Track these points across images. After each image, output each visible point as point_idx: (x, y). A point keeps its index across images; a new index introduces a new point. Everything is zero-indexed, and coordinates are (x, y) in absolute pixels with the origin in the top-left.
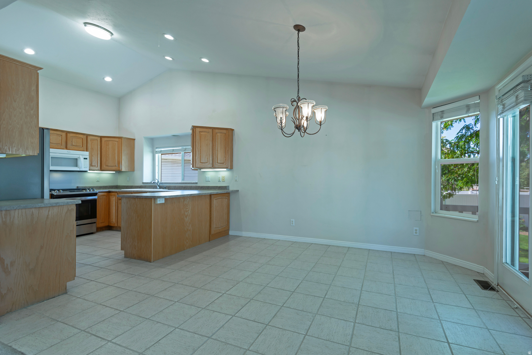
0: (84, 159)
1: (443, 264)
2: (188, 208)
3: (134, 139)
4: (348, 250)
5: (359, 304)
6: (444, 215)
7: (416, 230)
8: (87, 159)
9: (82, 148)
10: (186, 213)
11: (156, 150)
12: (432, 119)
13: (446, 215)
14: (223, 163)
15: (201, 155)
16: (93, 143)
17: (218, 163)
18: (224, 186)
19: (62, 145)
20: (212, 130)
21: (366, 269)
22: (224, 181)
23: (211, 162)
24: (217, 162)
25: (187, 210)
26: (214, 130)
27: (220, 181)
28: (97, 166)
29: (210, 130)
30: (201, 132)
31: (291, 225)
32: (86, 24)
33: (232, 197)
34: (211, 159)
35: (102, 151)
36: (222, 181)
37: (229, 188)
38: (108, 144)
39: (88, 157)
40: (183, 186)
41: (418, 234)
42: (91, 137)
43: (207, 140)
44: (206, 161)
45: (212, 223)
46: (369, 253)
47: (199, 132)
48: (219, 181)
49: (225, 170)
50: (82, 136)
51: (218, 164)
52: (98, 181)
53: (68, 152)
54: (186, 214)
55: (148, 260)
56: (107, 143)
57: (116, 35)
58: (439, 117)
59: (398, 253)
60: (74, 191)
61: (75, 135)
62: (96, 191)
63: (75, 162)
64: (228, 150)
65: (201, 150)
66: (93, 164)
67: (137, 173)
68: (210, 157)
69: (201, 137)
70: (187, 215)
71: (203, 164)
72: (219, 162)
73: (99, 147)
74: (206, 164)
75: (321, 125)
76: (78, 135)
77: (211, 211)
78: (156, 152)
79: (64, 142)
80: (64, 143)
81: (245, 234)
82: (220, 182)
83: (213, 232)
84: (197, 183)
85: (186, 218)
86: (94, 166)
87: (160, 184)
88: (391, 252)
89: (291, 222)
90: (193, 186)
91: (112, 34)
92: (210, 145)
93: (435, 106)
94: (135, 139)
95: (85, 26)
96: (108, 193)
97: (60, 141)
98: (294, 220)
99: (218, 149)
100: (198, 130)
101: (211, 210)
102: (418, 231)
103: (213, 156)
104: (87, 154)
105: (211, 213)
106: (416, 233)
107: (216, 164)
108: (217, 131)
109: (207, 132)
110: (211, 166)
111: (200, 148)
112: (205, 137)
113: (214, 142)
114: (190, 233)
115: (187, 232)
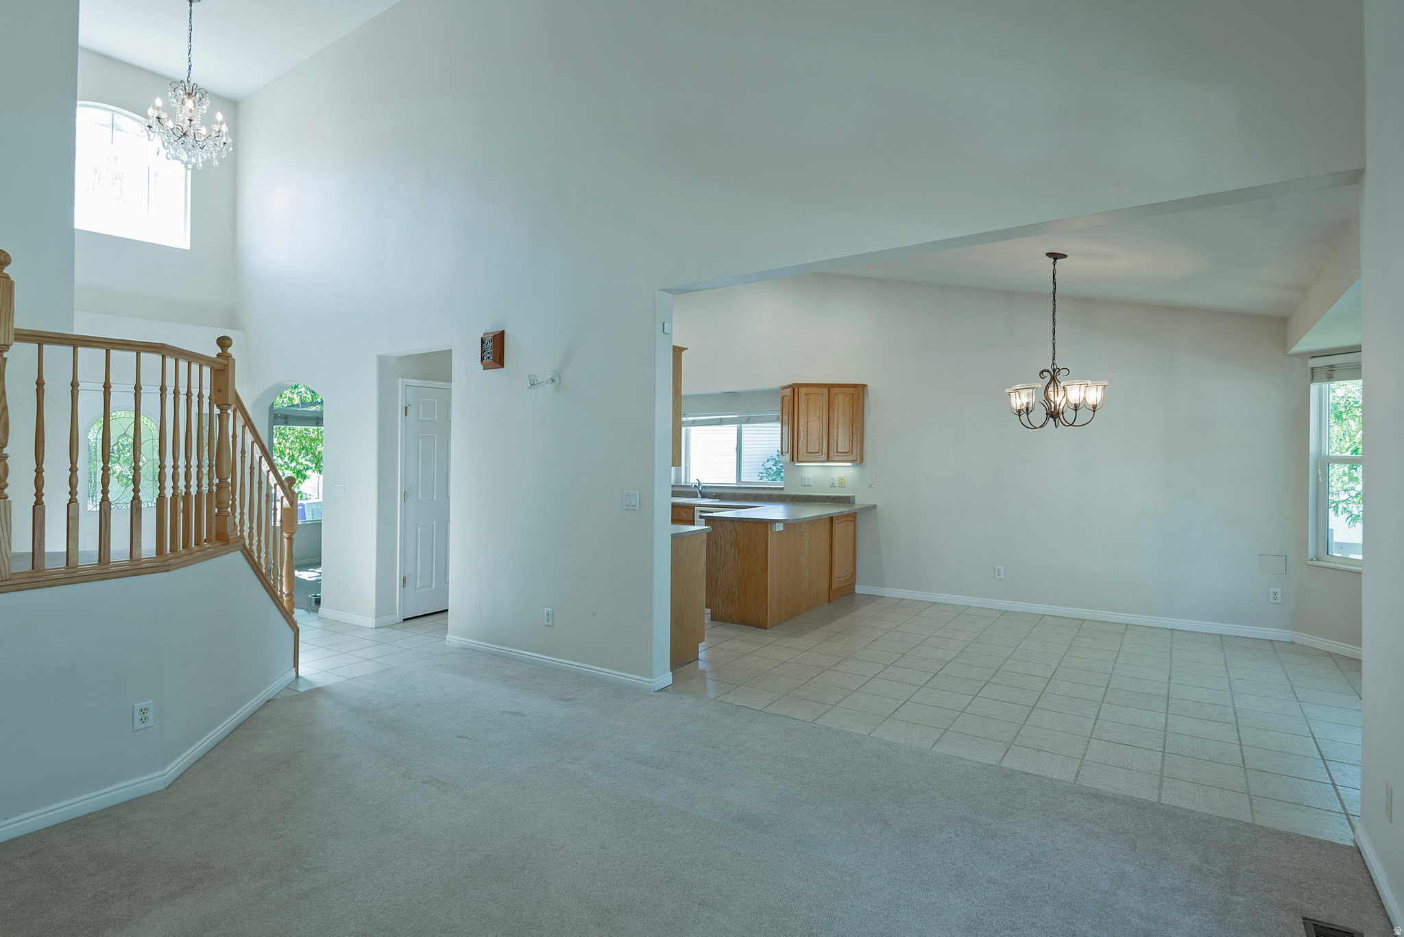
1: (1331, 657)
4: (1126, 629)
5: (1168, 697)
6: (1334, 565)
7: (1275, 593)
12: (1310, 379)
13: (1338, 565)
14: (847, 452)
15: (807, 438)
17: (837, 452)
18: (843, 496)
20: (828, 389)
21: (1171, 657)
22: (844, 487)
23: (825, 450)
24: (835, 450)
26: (832, 389)
27: (835, 486)
29: (825, 390)
30: (809, 394)
31: (997, 577)
34: (825, 444)
36: (840, 487)
37: (854, 501)
40: (751, 494)
41: (1279, 601)
43: (819, 409)
44: (817, 448)
45: (833, 568)
46: (1172, 635)
47: (806, 394)
48: (832, 487)
49: (849, 464)
51: (836, 454)
55: (761, 625)
58: (1325, 376)
59: (1235, 636)
64: (857, 427)
65: (807, 428)
68: (824, 440)
69: (808, 404)
71: (812, 455)
72: (840, 451)
74: (817, 455)
75: (1094, 411)
77: (831, 545)
81: (890, 592)
82: (834, 488)
83: (834, 586)
84: (782, 489)
88: (1220, 635)
89: (997, 572)
90: (776, 495)
92: (824, 418)
93: (1316, 355)
98: (1002, 568)
100: (803, 390)
102: (1279, 596)
103: (829, 440)
105: (832, 550)
106: (1275, 599)
108: (837, 390)
109: (819, 395)
110: (824, 458)
111: (807, 424)
112: (815, 404)
113: (832, 411)
114: (807, 585)
115: (804, 583)
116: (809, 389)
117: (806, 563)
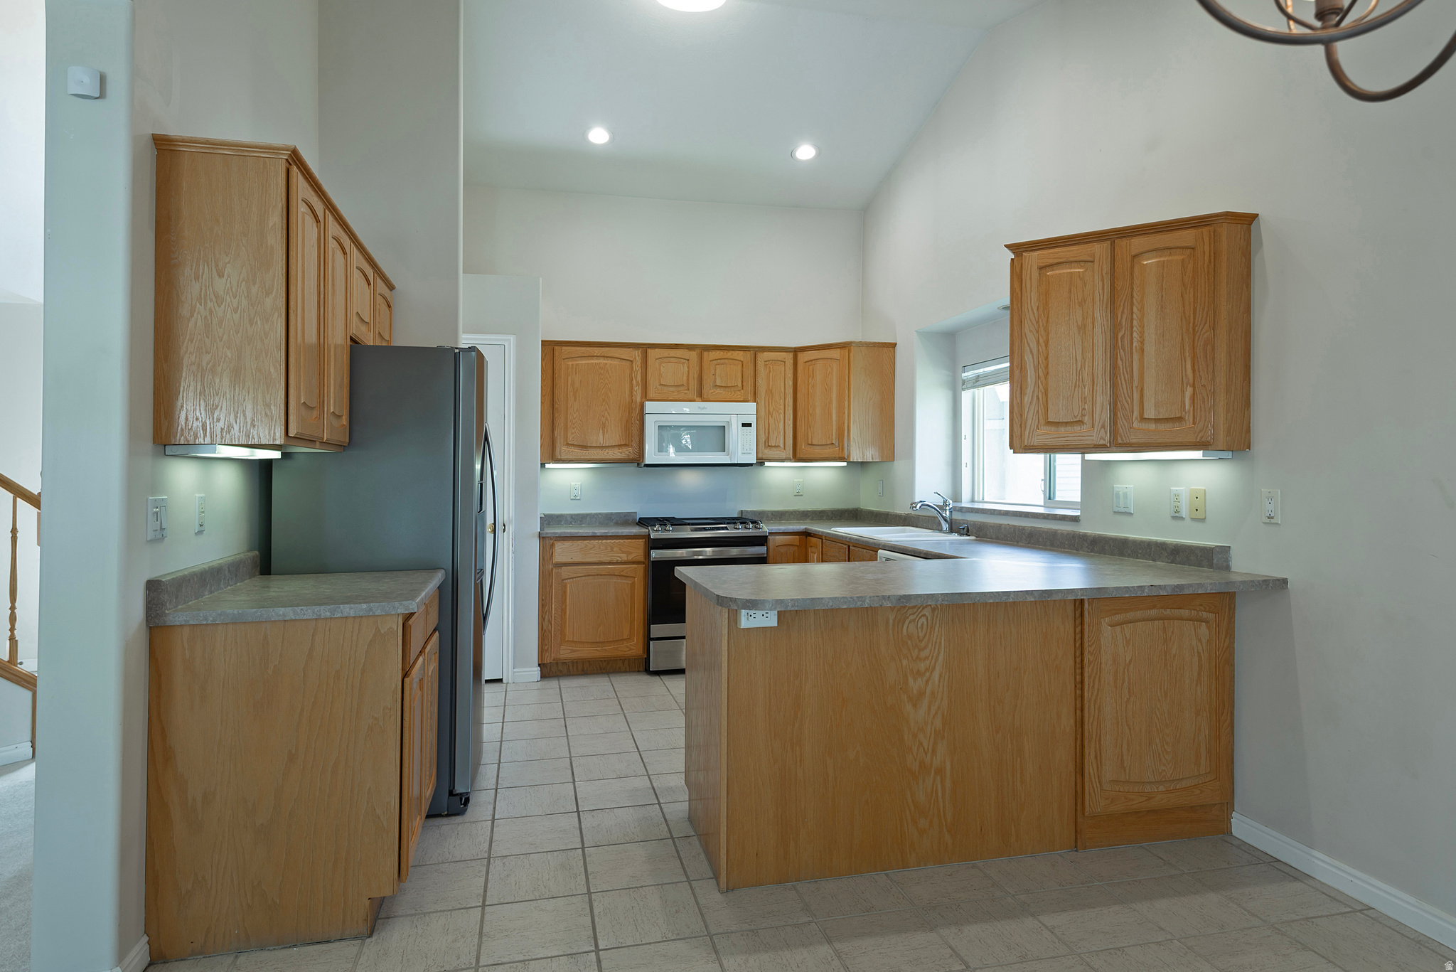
0: (744, 425)
2: (927, 658)
3: (894, 345)
8: (750, 425)
9: (742, 391)
10: (911, 681)
11: (964, 375)
14: (1180, 419)
15: (1047, 384)
16: (771, 374)
17: (1142, 419)
18: (1198, 548)
19: (688, 390)
20: (1107, 244)
22: (1203, 520)
23: (1103, 414)
24: (1136, 414)
25: (922, 666)
26: (1122, 243)
27: (1182, 518)
28: (782, 445)
29: (1101, 249)
30: (1052, 266)
33: (1245, 615)
34: (1102, 399)
35: (799, 395)
36: (1193, 519)
37: (1227, 560)
38: (813, 374)
39: (753, 420)
42: (765, 353)
43: (1080, 304)
44: (1078, 411)
47: (1041, 268)
48: (1174, 518)
49: (1197, 454)
50: (739, 355)
51: (1143, 426)
52: (798, 495)
53: (699, 408)
54: (915, 685)
56: (811, 367)
60: (705, 529)
61: (722, 353)
62: (765, 528)
63: (719, 435)
64: (1210, 341)
65: (1047, 358)
66: (772, 443)
67: (899, 465)
68: (1099, 389)
69: (1047, 293)
70: (921, 694)
71: (1062, 429)
72: (1150, 413)
73: (791, 383)
76: (730, 354)
78: (964, 382)
79: (694, 378)
80: (694, 384)
82: (1179, 523)
83: (1096, 804)
84: (1074, 519)
85: (915, 706)
86: (775, 446)
87: (951, 512)
90: (1063, 534)
92: (1098, 329)
94: (896, 344)
96: (804, 537)
97: (685, 378)
99: (1142, 343)
100: (1033, 258)
101: (1082, 682)
103: (1114, 385)
104: (748, 410)
105: (1082, 697)
107: (1136, 425)
108: (1137, 243)
109: (1082, 264)
110: (1102, 438)
111: (1044, 348)
112: (1070, 291)
113: (1122, 305)
114: (939, 786)
115: (924, 781)
116: (1051, 253)
117: (932, 723)
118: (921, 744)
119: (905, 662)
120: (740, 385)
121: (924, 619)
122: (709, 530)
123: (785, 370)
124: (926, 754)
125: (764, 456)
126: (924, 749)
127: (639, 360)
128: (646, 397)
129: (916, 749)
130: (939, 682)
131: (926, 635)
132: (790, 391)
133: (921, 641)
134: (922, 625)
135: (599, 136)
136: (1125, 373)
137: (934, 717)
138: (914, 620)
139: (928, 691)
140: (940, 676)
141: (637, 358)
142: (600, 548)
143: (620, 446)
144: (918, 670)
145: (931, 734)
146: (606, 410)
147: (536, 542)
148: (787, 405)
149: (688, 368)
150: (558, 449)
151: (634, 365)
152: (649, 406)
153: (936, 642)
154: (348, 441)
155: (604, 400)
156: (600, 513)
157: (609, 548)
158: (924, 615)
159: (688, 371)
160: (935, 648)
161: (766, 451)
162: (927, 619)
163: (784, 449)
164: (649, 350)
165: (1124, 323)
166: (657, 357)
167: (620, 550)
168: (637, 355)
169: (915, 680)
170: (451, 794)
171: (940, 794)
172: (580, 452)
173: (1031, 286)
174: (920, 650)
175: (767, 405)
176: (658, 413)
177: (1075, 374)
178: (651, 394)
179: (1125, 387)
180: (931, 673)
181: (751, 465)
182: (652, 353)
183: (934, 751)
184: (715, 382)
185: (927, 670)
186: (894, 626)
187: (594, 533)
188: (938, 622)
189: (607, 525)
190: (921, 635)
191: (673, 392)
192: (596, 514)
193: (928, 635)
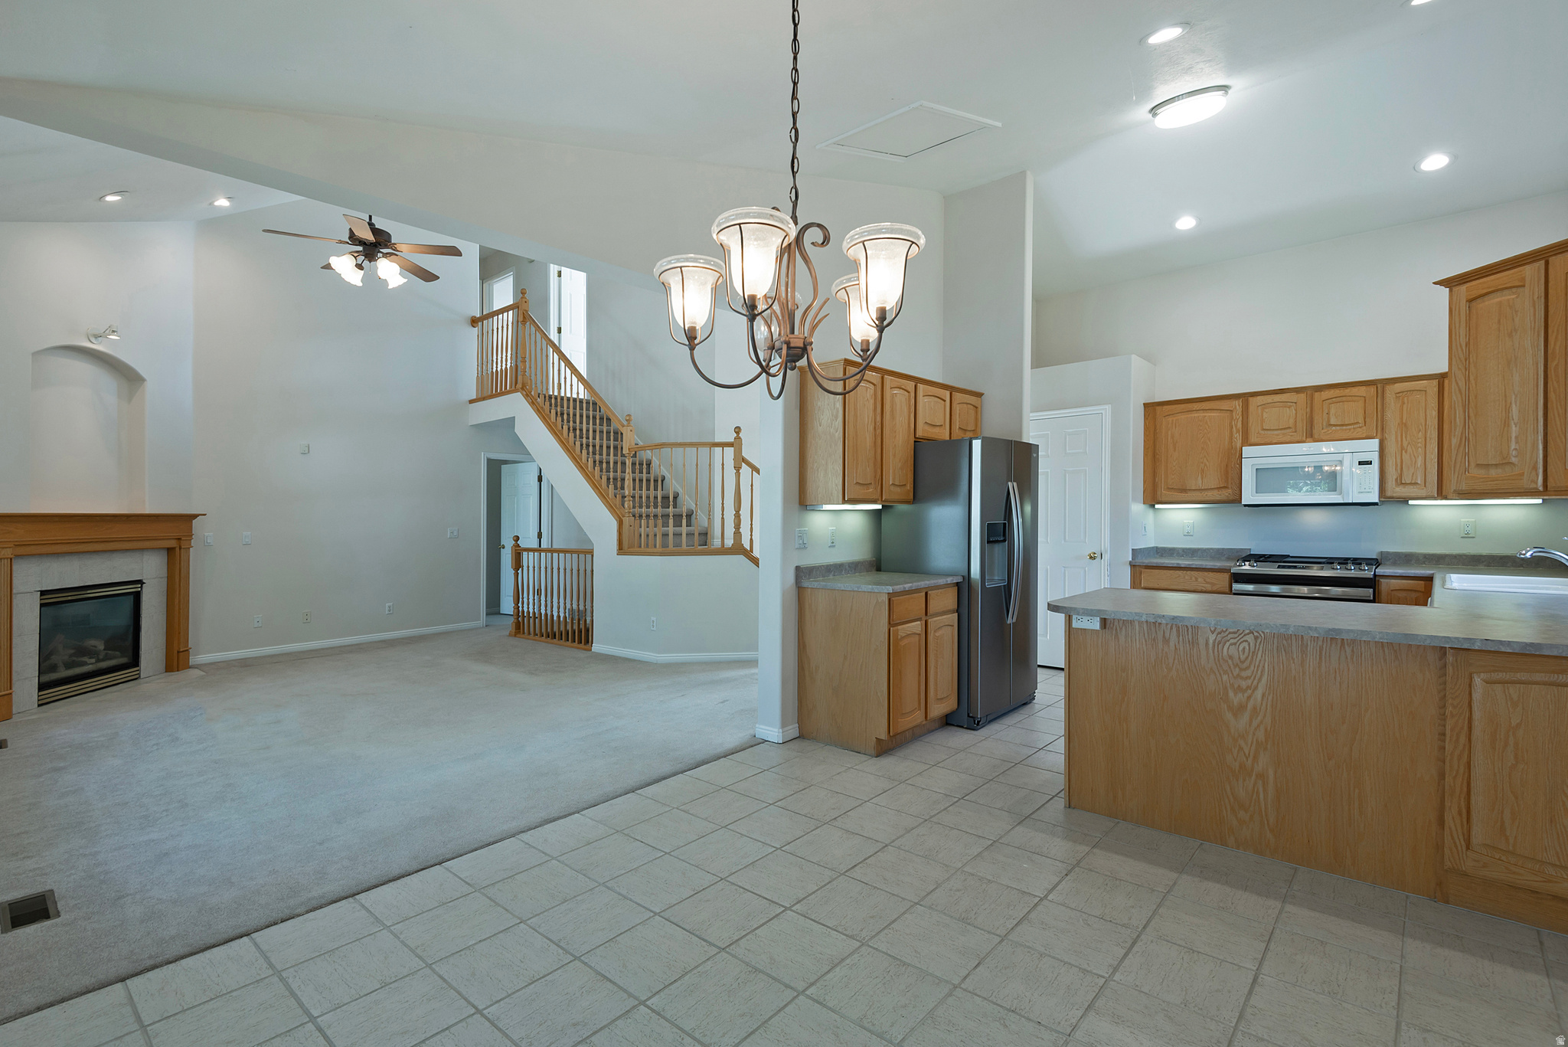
0: (1360, 463)
2: (1249, 677)
8: (1370, 463)
9: (1365, 428)
16: (1405, 406)
19: (1296, 431)
25: (1244, 684)
28: (1421, 482)
30: (1481, 297)
32: (1154, 111)
39: (1375, 458)
42: (1398, 385)
43: (1511, 335)
50: (1362, 391)
52: (1467, 536)
54: (1236, 698)
57: (1240, 84)
60: (1295, 567)
61: (1338, 391)
65: (1476, 397)
66: (1407, 479)
70: (1243, 707)
73: (1435, 413)
76: (1347, 391)
79: (1303, 420)
80: (1302, 425)
85: (1235, 715)
86: (1411, 484)
91: (1225, 88)
95: (1155, 115)
97: (1292, 421)
101: (1444, 734)
104: (1370, 448)
105: (1444, 749)
109: (1514, 290)
110: (1532, 481)
111: (1474, 386)
112: (1499, 321)
113: (1555, 331)
114: (1261, 790)
115: (1244, 780)
116: (1480, 283)
117: (1254, 734)
118: (1241, 749)
119: (1225, 677)
120: (1361, 420)
121: (1245, 644)
122: (1300, 568)
123: (1426, 400)
124: (1247, 759)
125: (1394, 495)
126: (1245, 754)
127: (1239, 409)
128: (1246, 442)
129: (1236, 751)
130: (1262, 700)
131: (1247, 658)
132: (1433, 423)
133: (1243, 662)
134: (1244, 649)
135: (1186, 223)
136: (1559, 407)
137: (1256, 729)
138: (1235, 644)
139: (1250, 706)
140: (1263, 695)
141: (1238, 407)
142: (1184, 577)
143: (1219, 488)
144: (1239, 686)
145: (1252, 743)
146: (1205, 456)
147: (1128, 570)
148: (1428, 439)
149: (1296, 410)
150: (1159, 493)
151: (1234, 414)
152: (1247, 451)
153: (1258, 666)
154: (912, 498)
155: (1203, 448)
156: (1211, 549)
157: (1193, 578)
158: (1246, 641)
159: (1296, 414)
160: (1257, 670)
161: (1398, 489)
162: (1249, 644)
163: (1425, 486)
164: (1250, 399)
165: (1558, 351)
166: (1259, 404)
167: (1205, 580)
168: (1237, 405)
169: (1236, 694)
170: (968, 716)
171: (1262, 796)
172: (1182, 494)
173: (1460, 322)
174: (1241, 670)
175: (1399, 439)
176: (1254, 457)
177: (1504, 412)
178: (1253, 439)
179: (1558, 423)
180: (1253, 691)
181: (1375, 504)
182: (1253, 401)
183: (1256, 758)
184: (1329, 420)
185: (1248, 687)
186: (1214, 646)
187: (1178, 564)
188: (1261, 648)
189: (1219, 559)
190: (1243, 658)
191: (1278, 435)
192: (1208, 549)
193: (1250, 658)
